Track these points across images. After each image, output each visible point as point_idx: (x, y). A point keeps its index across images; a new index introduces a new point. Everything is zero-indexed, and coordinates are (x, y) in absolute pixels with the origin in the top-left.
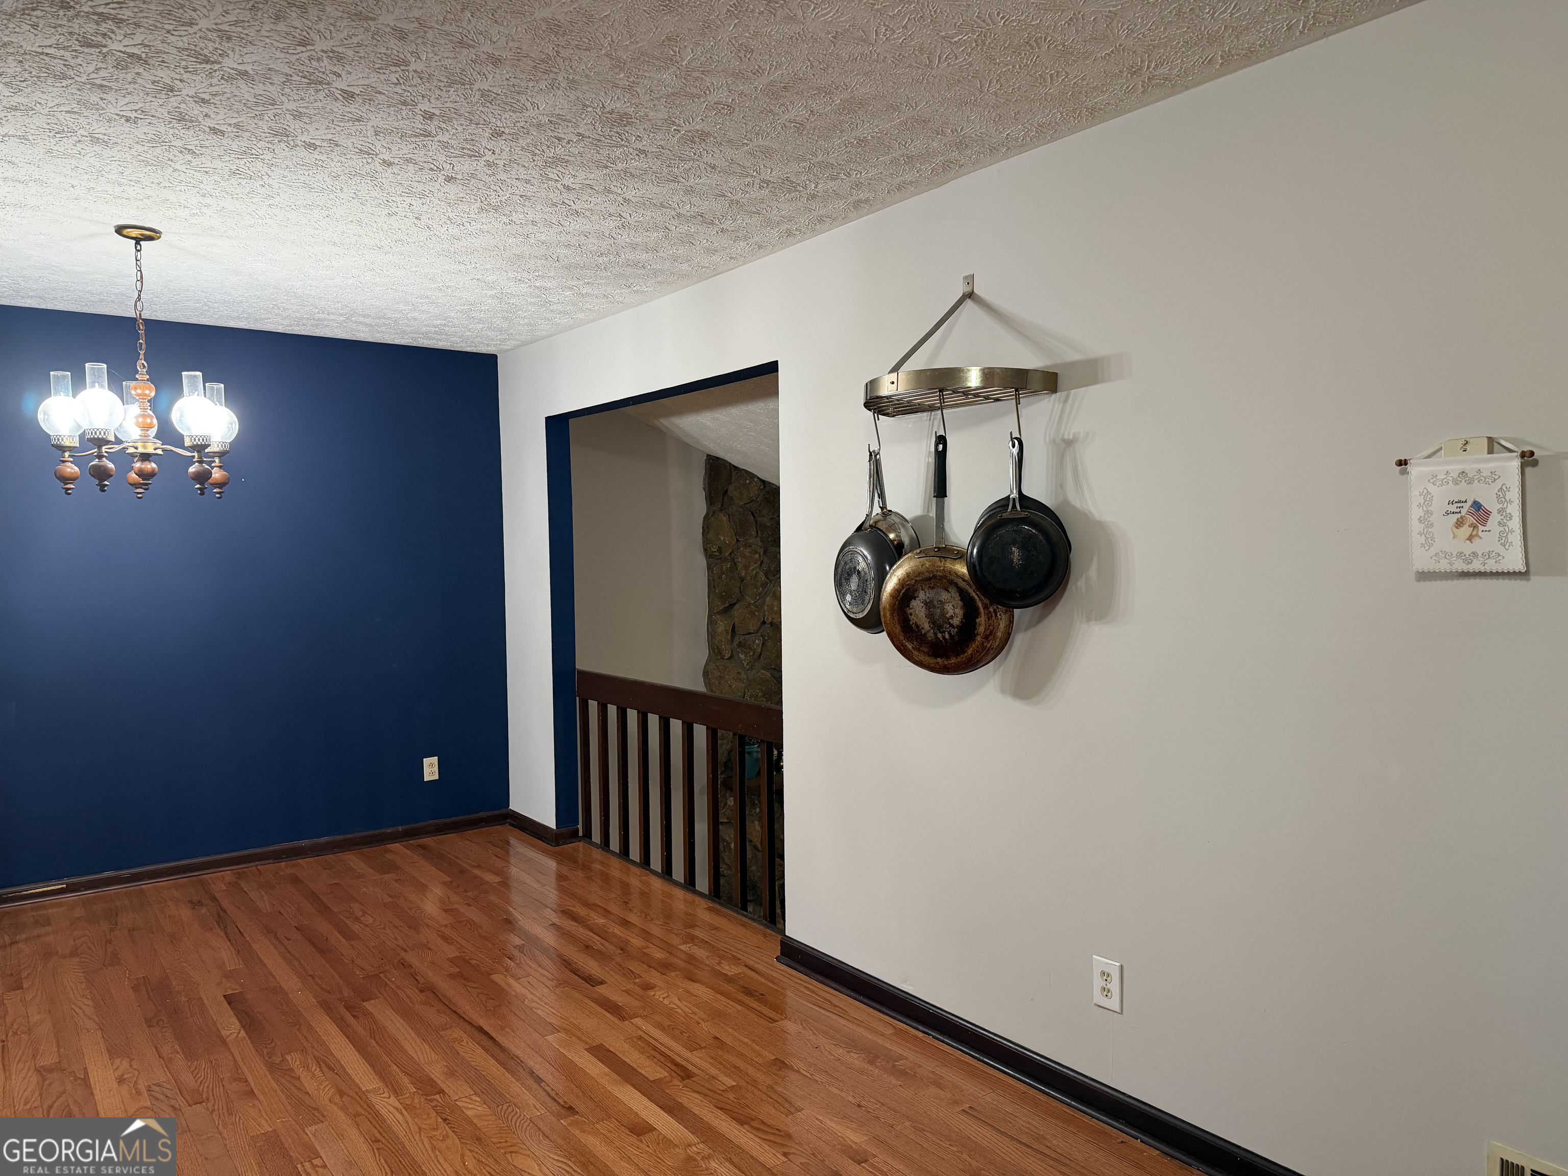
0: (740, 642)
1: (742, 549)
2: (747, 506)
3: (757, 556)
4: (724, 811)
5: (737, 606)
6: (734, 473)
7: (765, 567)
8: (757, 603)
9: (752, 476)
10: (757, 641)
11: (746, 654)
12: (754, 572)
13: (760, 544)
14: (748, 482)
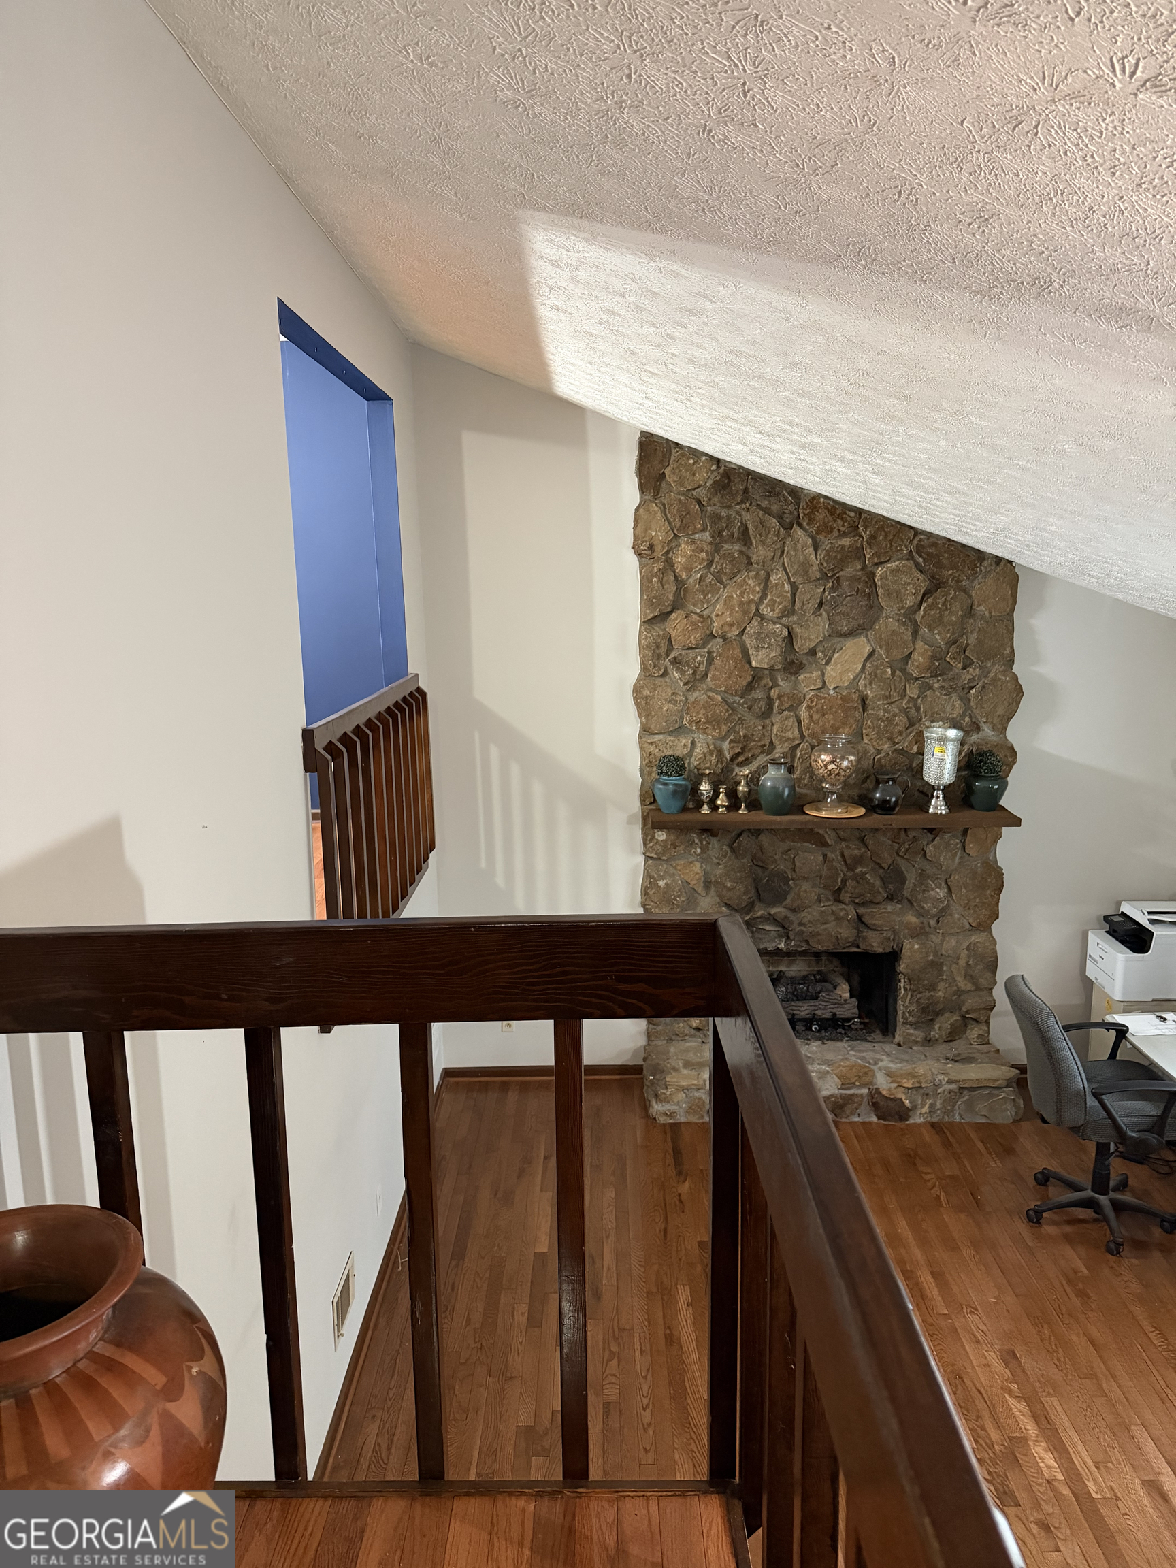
0: (675, 658)
1: (683, 546)
2: (694, 493)
3: (703, 555)
4: (651, 845)
5: (673, 616)
6: (674, 451)
7: (716, 568)
8: (705, 613)
9: (695, 453)
10: (699, 658)
11: (683, 672)
12: (699, 575)
13: (709, 539)
14: (691, 462)
